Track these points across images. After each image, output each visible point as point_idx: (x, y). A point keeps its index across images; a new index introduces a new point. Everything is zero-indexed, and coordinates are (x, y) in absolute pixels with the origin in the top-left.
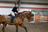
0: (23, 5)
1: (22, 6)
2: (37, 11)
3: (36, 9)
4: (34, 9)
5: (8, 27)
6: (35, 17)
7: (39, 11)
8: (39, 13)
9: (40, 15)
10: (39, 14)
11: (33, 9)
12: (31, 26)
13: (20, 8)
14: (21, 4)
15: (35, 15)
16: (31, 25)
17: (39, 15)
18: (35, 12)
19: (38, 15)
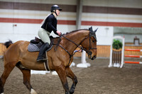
0: (89, 14)
1: (86, 17)
2: (131, 34)
3: (130, 28)
4: (124, 28)
5: (47, 79)
6: (125, 50)
7: (139, 32)
8: (138, 39)
9: (139, 43)
10: (137, 41)
11: (119, 27)
12: (113, 77)
13: (80, 23)
14: (83, 12)
15: (125, 43)
16: (112, 74)
17: (137, 44)
18: (126, 36)
19: (134, 43)
